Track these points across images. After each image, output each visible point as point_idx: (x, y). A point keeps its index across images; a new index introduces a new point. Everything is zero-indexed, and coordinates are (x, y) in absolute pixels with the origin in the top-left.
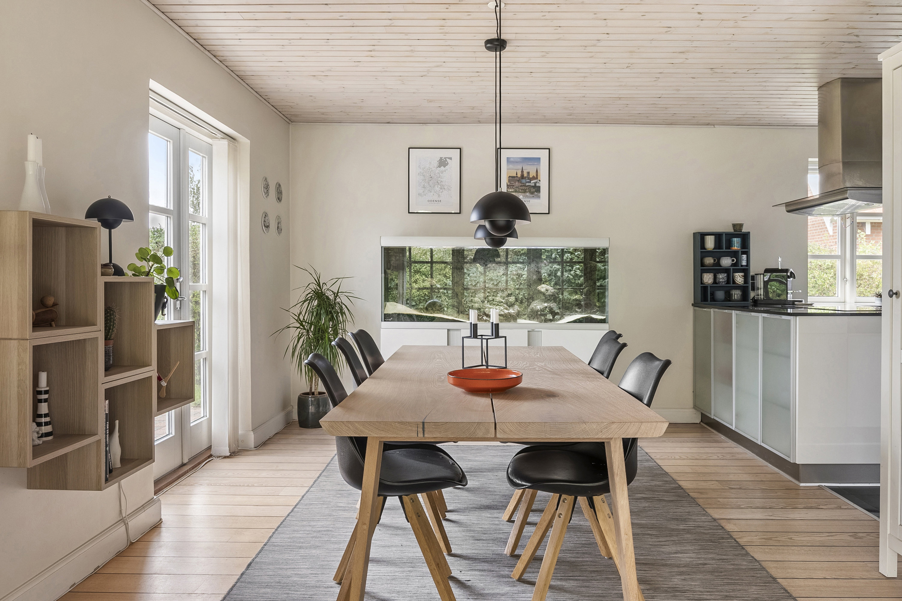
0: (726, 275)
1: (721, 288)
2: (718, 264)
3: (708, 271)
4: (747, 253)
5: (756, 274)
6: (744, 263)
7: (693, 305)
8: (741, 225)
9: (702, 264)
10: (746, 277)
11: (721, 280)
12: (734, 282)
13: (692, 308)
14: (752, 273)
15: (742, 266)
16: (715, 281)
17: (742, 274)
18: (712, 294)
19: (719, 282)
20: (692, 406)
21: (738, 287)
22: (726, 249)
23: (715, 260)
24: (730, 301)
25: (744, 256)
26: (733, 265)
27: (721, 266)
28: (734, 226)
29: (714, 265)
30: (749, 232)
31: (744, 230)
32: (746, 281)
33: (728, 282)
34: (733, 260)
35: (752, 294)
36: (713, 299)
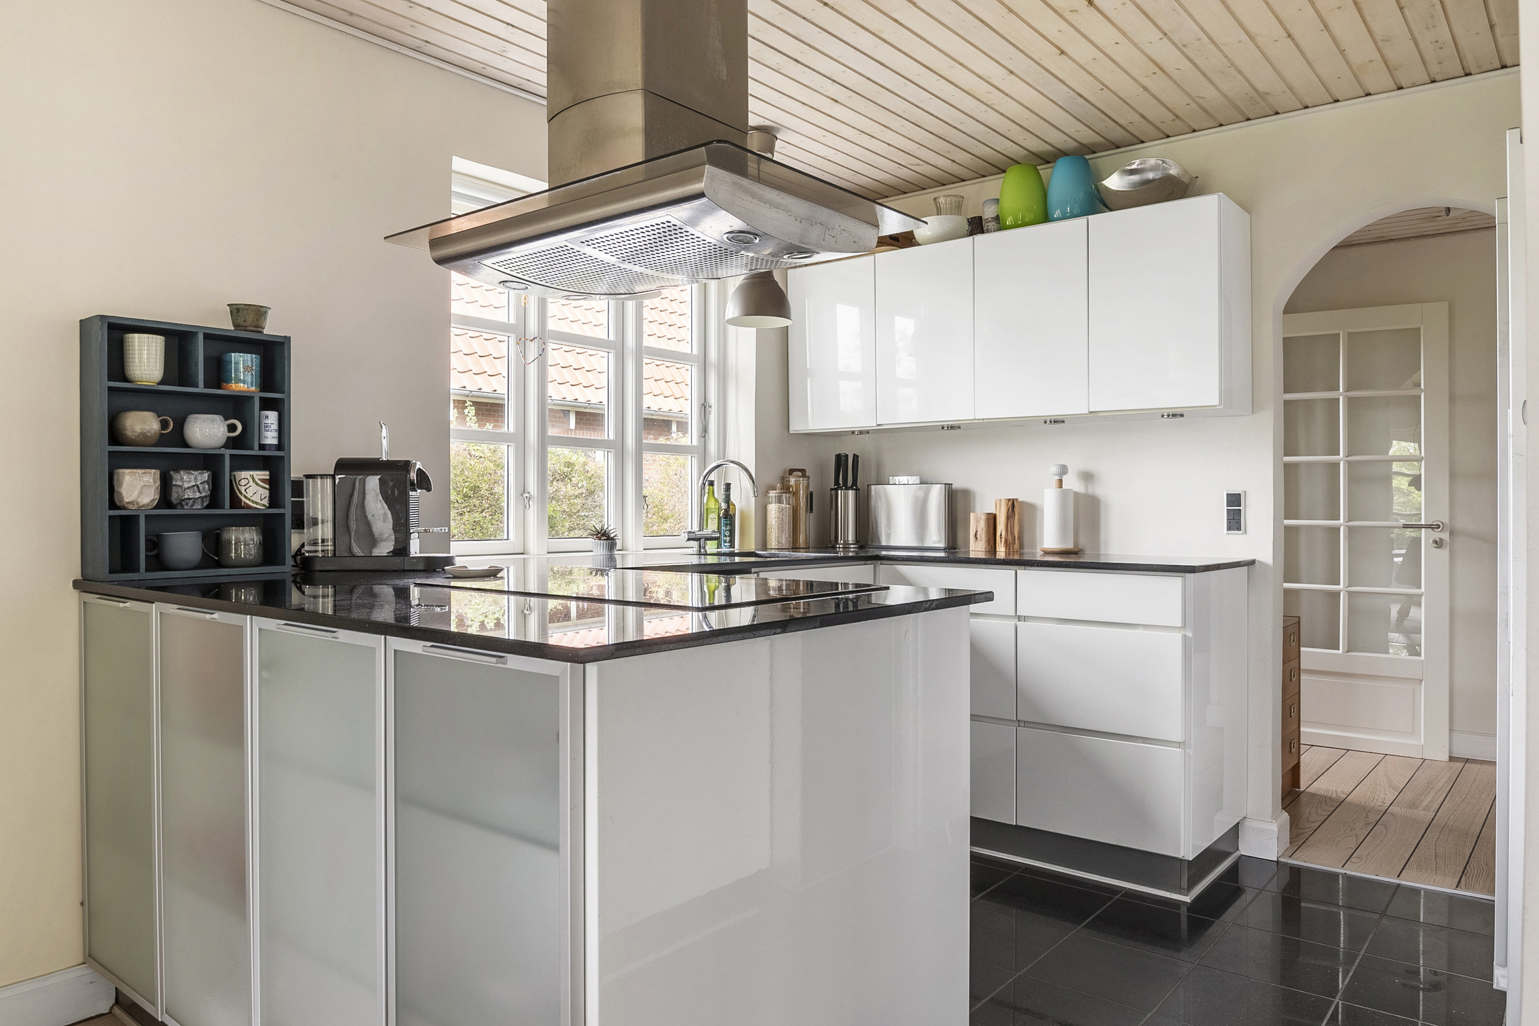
0: (206, 476)
1: (187, 521)
2: (178, 437)
3: (139, 461)
4: (279, 406)
5: (308, 477)
6: (271, 438)
7: (76, 584)
8: (260, 312)
9: (115, 436)
10: (274, 485)
11: (189, 494)
12: (235, 502)
13: (74, 596)
14: (296, 472)
15: (262, 447)
16: (165, 500)
17: (265, 475)
18: (155, 544)
19: (181, 503)
21: (249, 519)
22: (206, 386)
23: (164, 424)
24: (219, 565)
25: (271, 418)
26: (231, 443)
27: (187, 446)
28: (236, 310)
29: (162, 440)
30: (288, 339)
31: (271, 328)
32: (275, 499)
33: (214, 500)
34: (232, 428)
35: (295, 540)
36: (158, 562)
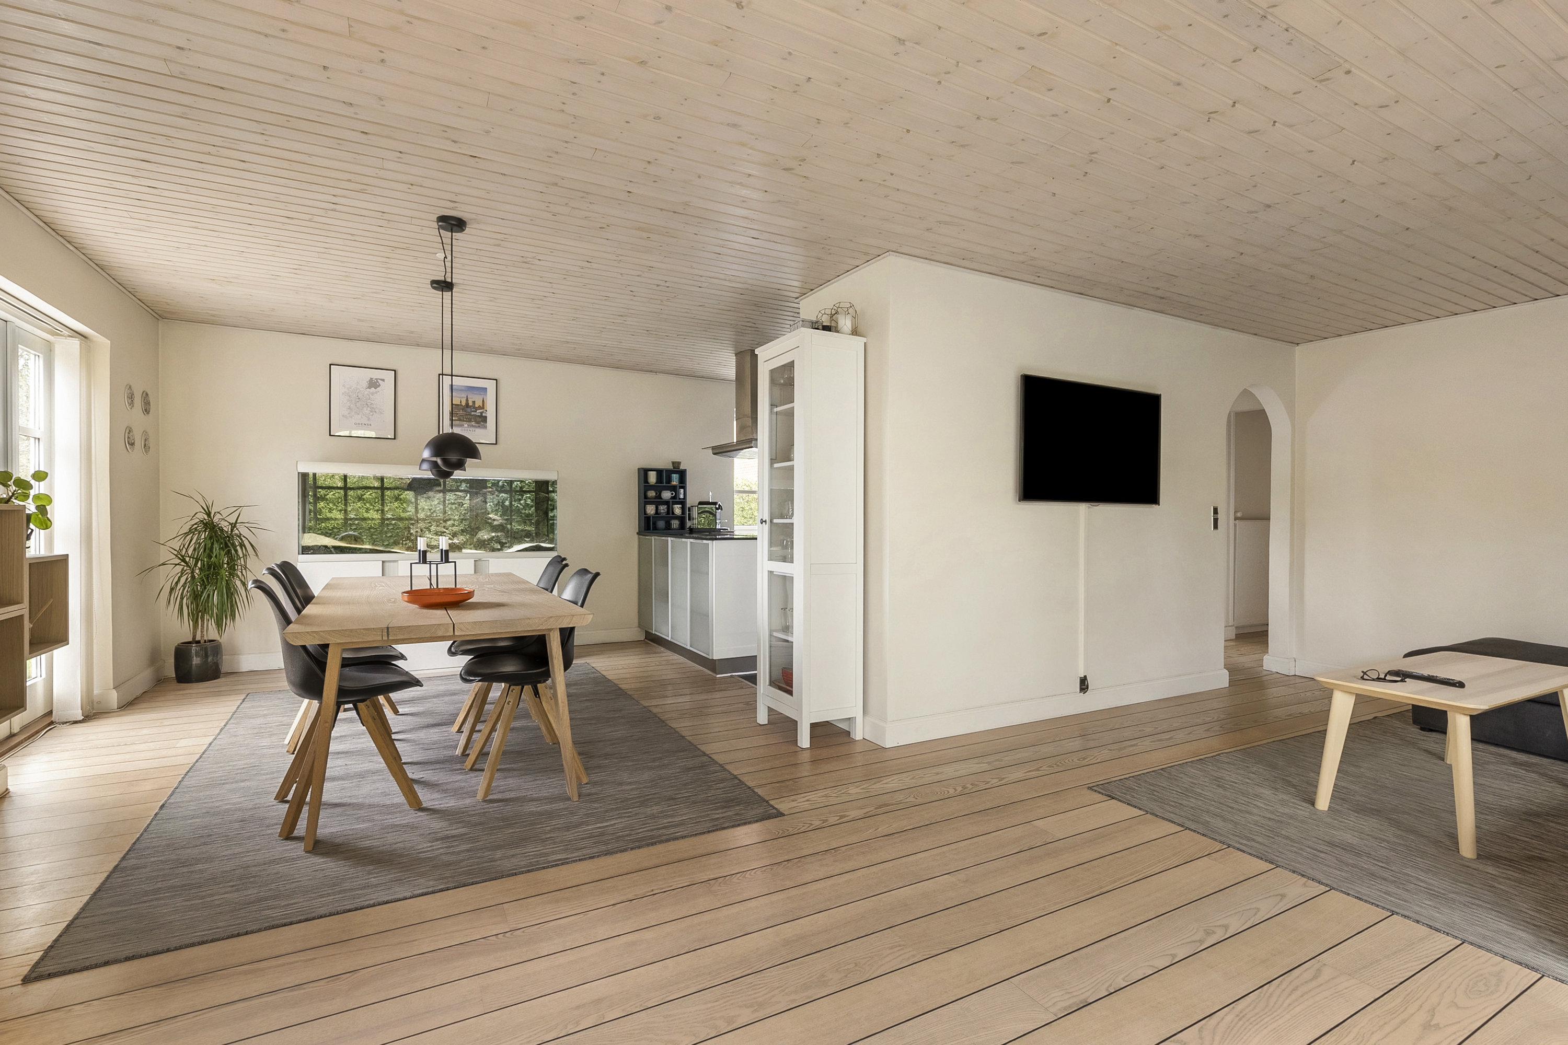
0: (666, 506)
1: (662, 518)
2: (659, 497)
3: (651, 503)
4: (684, 488)
5: (692, 506)
6: (682, 496)
7: (637, 533)
8: (679, 463)
9: (646, 497)
10: (683, 509)
11: (662, 511)
12: (673, 513)
13: (637, 536)
14: (688, 506)
15: (680, 499)
16: (657, 513)
17: (680, 506)
18: (654, 524)
19: (661, 513)
20: (636, 624)
21: (677, 518)
22: (666, 483)
23: (656, 494)
24: (670, 529)
25: (682, 490)
26: (672, 498)
27: (662, 499)
28: (673, 463)
29: (656, 497)
30: (686, 470)
31: (682, 467)
32: (683, 512)
33: (668, 513)
34: (672, 494)
35: (688, 524)
36: (655, 528)
